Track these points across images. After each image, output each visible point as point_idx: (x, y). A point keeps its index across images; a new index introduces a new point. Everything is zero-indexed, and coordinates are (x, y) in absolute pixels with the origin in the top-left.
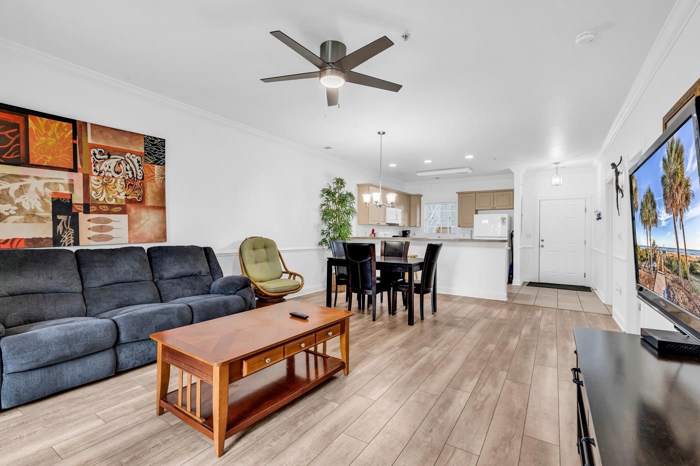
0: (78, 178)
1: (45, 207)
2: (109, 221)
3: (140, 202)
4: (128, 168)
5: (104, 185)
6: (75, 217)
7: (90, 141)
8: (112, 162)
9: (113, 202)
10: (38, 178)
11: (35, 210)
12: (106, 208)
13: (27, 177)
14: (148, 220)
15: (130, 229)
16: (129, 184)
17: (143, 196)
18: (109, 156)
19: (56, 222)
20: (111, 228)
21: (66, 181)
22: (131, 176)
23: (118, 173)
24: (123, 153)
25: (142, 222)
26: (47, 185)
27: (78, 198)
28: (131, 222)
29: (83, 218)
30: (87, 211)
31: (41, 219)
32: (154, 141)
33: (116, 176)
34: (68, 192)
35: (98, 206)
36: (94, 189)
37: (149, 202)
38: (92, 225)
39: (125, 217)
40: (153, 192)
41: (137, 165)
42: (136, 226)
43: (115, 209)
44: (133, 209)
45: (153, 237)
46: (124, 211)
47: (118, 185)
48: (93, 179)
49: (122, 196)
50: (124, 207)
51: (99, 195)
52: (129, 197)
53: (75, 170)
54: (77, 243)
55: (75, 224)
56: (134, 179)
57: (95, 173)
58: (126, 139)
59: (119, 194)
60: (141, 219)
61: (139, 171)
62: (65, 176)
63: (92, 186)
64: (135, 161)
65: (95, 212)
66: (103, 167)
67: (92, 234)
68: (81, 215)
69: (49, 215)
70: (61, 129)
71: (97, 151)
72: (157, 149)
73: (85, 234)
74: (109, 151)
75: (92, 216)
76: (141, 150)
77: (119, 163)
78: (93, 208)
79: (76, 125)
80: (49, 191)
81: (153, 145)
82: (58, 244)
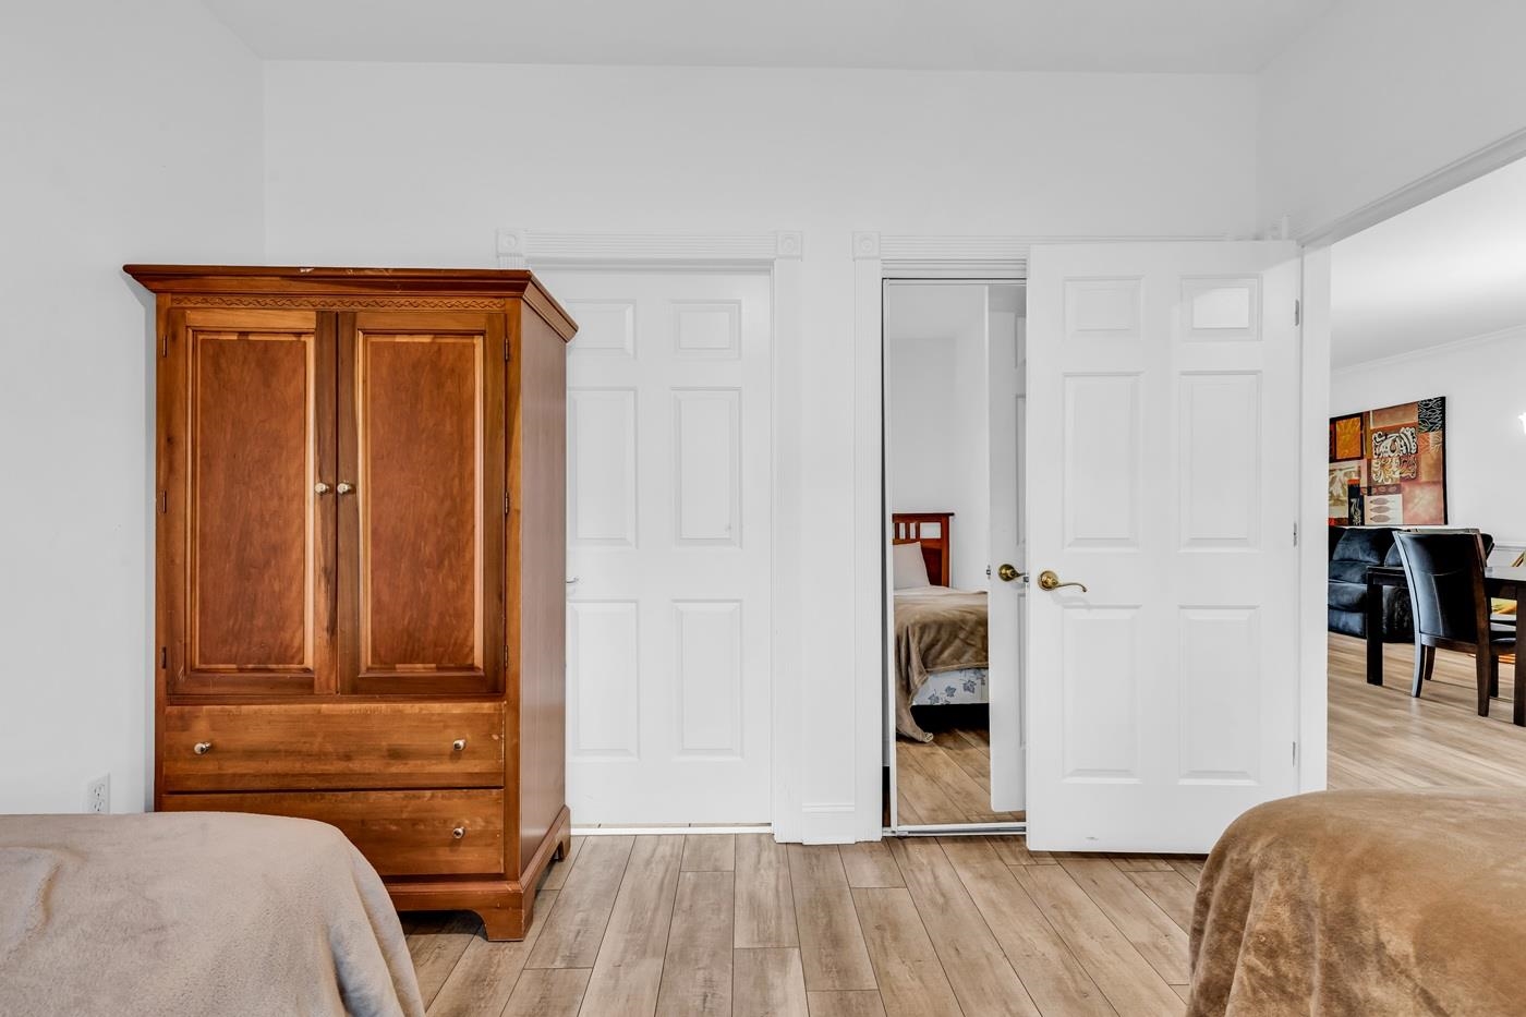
0: (1364, 463)
1: (1344, 493)
2: (1385, 502)
3: (1413, 480)
4: (1402, 443)
5: (1383, 466)
6: (1362, 499)
7: (1372, 428)
8: (1389, 441)
9: (1389, 483)
10: (1341, 470)
11: (1339, 496)
12: (1383, 489)
13: (1335, 470)
14: (1425, 498)
15: (1404, 508)
16: (1404, 461)
17: (1417, 472)
18: (1386, 435)
19: (1350, 504)
20: (1387, 509)
21: (1356, 469)
22: (1405, 452)
23: (1393, 452)
24: (1397, 429)
25: (1416, 501)
26: (1345, 474)
27: (1364, 483)
28: (1405, 502)
29: (1367, 499)
30: (1369, 494)
31: (1342, 502)
32: (1427, 405)
33: (1392, 455)
34: (1358, 478)
35: (1378, 487)
36: (1375, 472)
37: (1423, 478)
38: (1373, 506)
39: (1399, 497)
40: (1428, 465)
41: (1410, 438)
42: (1410, 506)
43: (1391, 490)
44: (1407, 487)
45: (1427, 518)
46: (1398, 489)
47: (1394, 464)
48: (1374, 462)
49: (1397, 476)
50: (1398, 486)
51: (1379, 478)
52: (1403, 475)
53: (1361, 458)
54: (1363, 524)
55: (1362, 507)
56: (1408, 454)
57: (1376, 457)
58: (1400, 413)
59: (1395, 473)
60: (1415, 497)
61: (1413, 444)
62: (1354, 464)
63: (1373, 469)
64: (1409, 434)
65: (1375, 494)
66: (1382, 449)
67: (1373, 515)
68: (1365, 496)
69: (1346, 499)
70: (1353, 425)
71: (1376, 435)
72: (1433, 413)
73: (1369, 514)
74: (1385, 433)
75: (1373, 498)
76: (1415, 419)
77: (1394, 441)
78: (1374, 490)
79: (1362, 417)
80: (1347, 479)
81: (1427, 409)
82: (1351, 523)
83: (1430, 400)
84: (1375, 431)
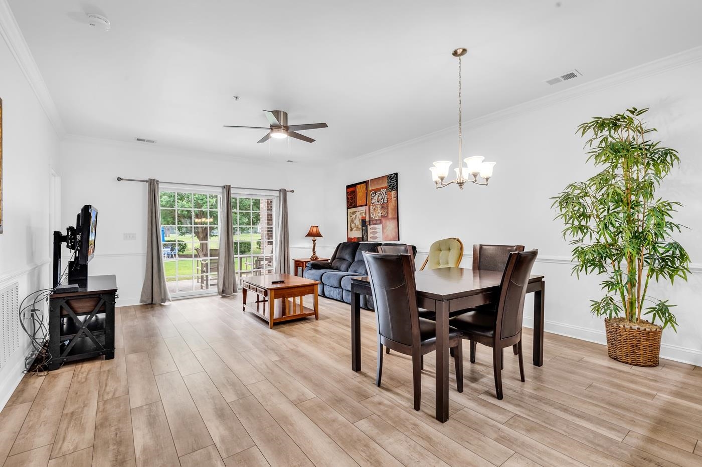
0: (367, 207)
1: (360, 224)
2: (376, 229)
3: (385, 217)
4: (382, 197)
5: (375, 209)
6: (367, 227)
7: (370, 189)
8: (377, 197)
9: (377, 219)
10: (358, 211)
11: (358, 226)
13: (356, 212)
14: (390, 226)
15: (383, 232)
16: (382, 207)
17: (387, 213)
18: (375, 193)
19: (362, 229)
20: (377, 232)
21: (364, 211)
24: (379, 190)
26: (360, 214)
27: (367, 219)
28: (383, 228)
29: (369, 227)
31: (359, 229)
32: (391, 177)
33: (378, 203)
34: (365, 216)
35: (373, 221)
36: (372, 213)
37: (390, 216)
38: (371, 231)
39: (381, 226)
40: (391, 209)
41: (385, 194)
42: (385, 231)
43: (378, 222)
44: (384, 221)
45: (392, 238)
46: (380, 223)
47: (379, 209)
48: (371, 207)
49: (380, 215)
50: (380, 220)
51: (373, 216)
52: (382, 214)
53: (366, 205)
54: (367, 241)
55: (367, 231)
56: (384, 203)
57: (372, 204)
58: (381, 181)
59: (379, 213)
60: (386, 227)
61: (385, 198)
62: (363, 208)
63: (371, 211)
64: (384, 192)
66: (374, 201)
67: (372, 235)
69: (360, 227)
70: (363, 188)
71: (372, 193)
72: (393, 181)
73: (370, 235)
74: (375, 191)
75: (371, 226)
76: (386, 185)
77: (379, 196)
78: (371, 222)
79: (366, 182)
80: (361, 216)
81: (391, 179)
82: (363, 241)
83: (392, 175)
84: (371, 191)
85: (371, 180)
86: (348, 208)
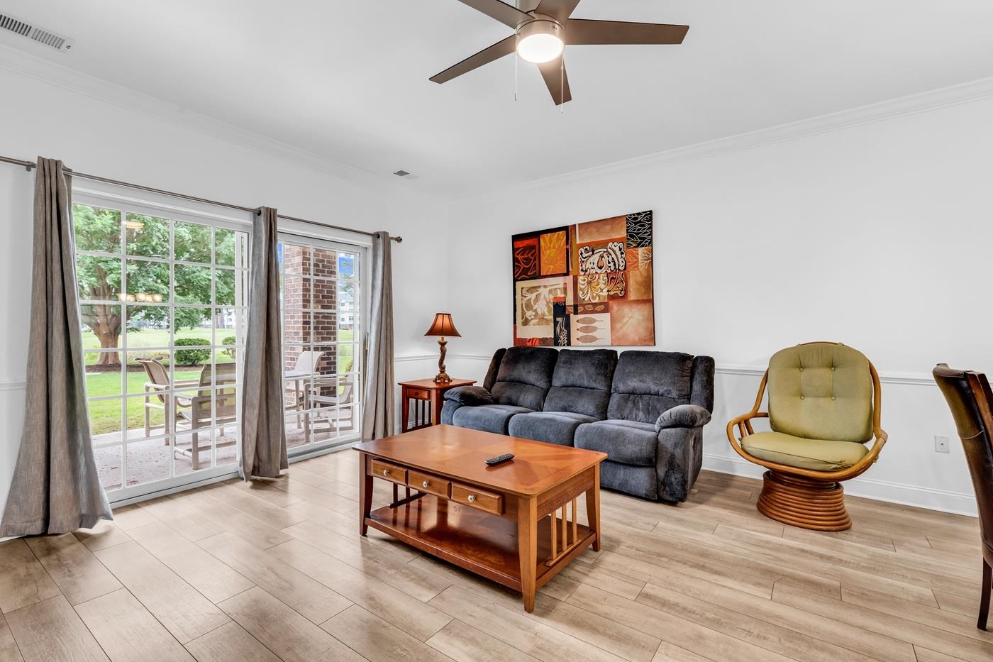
0: (570, 279)
1: (549, 312)
2: (593, 321)
3: (622, 297)
4: (610, 260)
5: (589, 283)
6: (568, 318)
7: (578, 242)
8: (596, 258)
9: (597, 301)
10: (545, 287)
11: (543, 315)
12: (590, 308)
13: (539, 287)
14: (632, 317)
15: (612, 329)
16: (611, 278)
17: (626, 290)
18: (593, 251)
19: (556, 323)
20: (595, 329)
21: (562, 286)
22: (613, 268)
23: (600, 268)
24: (604, 244)
25: (625, 321)
26: (550, 292)
27: (570, 301)
28: (613, 321)
29: (573, 318)
30: (576, 313)
31: (547, 321)
33: (599, 271)
34: (563, 296)
35: (584, 305)
36: (582, 290)
37: (632, 296)
38: (580, 325)
39: (606, 317)
40: (637, 283)
41: (618, 253)
42: (618, 325)
43: (598, 308)
44: (615, 306)
45: (637, 338)
46: (606, 310)
47: (601, 281)
48: (580, 279)
49: (605, 293)
50: (606, 304)
51: (586, 296)
52: (611, 293)
53: (567, 274)
54: (569, 344)
55: (568, 326)
56: (617, 270)
57: (582, 273)
58: (608, 227)
59: (602, 290)
60: (623, 317)
61: (620, 260)
62: (561, 281)
63: (580, 286)
64: (617, 249)
65: (582, 313)
66: (589, 266)
67: (581, 334)
68: (572, 315)
69: (551, 317)
70: (558, 239)
71: (583, 250)
72: (641, 226)
73: (575, 334)
74: (592, 248)
75: (580, 317)
76: (624, 234)
77: (602, 257)
78: (580, 309)
79: (567, 230)
80: (552, 297)
81: (636, 223)
82: (556, 344)
83: (639, 214)
84: (582, 246)
85: (579, 224)
86: (515, 281)
